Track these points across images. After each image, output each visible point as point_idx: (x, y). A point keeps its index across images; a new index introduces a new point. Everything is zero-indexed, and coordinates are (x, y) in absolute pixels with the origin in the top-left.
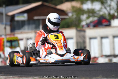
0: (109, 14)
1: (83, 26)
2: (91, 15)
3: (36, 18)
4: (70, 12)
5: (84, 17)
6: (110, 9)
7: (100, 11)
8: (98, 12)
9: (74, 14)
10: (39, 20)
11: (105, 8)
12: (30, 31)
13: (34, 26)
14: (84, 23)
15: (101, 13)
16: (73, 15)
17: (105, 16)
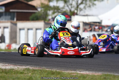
0: (70, 11)
1: (49, 20)
2: (56, 11)
3: (11, 11)
4: (39, 8)
5: (50, 12)
6: (72, 7)
7: (63, 8)
8: (61, 9)
9: (43, 9)
10: (14, 12)
11: (68, 6)
12: (6, 21)
13: (9, 17)
14: (50, 17)
15: (64, 10)
16: (41, 10)
17: (67, 12)
